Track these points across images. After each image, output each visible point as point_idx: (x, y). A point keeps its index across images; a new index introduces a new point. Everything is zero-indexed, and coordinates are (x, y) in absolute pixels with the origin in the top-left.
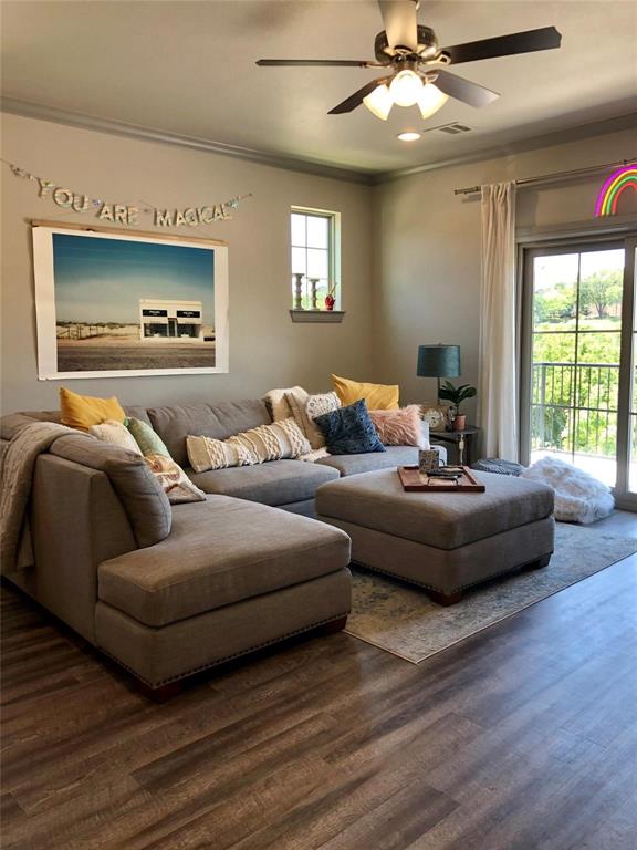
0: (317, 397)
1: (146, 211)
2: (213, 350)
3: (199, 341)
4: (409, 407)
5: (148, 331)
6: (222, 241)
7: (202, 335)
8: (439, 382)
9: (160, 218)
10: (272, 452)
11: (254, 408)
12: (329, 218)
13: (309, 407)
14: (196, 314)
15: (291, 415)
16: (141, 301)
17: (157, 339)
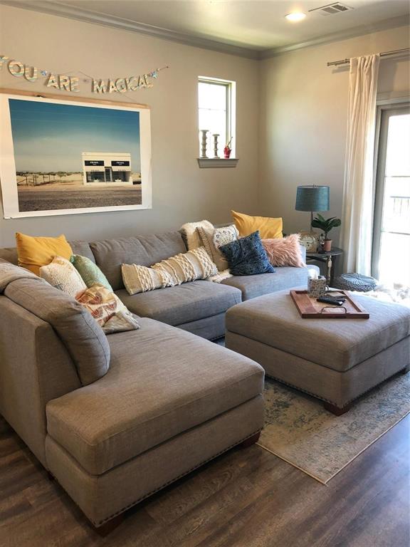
0: (222, 230)
1: (85, 81)
2: (140, 191)
3: (129, 184)
4: (291, 236)
5: (90, 177)
6: (145, 105)
7: (131, 179)
8: (312, 215)
9: (96, 86)
10: (188, 276)
11: (173, 240)
12: (227, 86)
13: (215, 238)
14: (127, 164)
15: (201, 244)
16: (83, 154)
17: (96, 184)
